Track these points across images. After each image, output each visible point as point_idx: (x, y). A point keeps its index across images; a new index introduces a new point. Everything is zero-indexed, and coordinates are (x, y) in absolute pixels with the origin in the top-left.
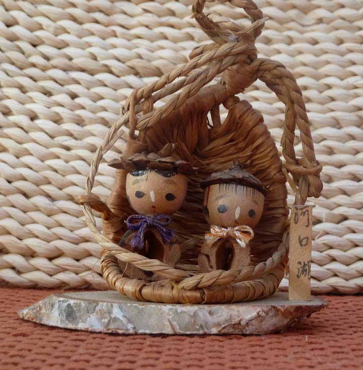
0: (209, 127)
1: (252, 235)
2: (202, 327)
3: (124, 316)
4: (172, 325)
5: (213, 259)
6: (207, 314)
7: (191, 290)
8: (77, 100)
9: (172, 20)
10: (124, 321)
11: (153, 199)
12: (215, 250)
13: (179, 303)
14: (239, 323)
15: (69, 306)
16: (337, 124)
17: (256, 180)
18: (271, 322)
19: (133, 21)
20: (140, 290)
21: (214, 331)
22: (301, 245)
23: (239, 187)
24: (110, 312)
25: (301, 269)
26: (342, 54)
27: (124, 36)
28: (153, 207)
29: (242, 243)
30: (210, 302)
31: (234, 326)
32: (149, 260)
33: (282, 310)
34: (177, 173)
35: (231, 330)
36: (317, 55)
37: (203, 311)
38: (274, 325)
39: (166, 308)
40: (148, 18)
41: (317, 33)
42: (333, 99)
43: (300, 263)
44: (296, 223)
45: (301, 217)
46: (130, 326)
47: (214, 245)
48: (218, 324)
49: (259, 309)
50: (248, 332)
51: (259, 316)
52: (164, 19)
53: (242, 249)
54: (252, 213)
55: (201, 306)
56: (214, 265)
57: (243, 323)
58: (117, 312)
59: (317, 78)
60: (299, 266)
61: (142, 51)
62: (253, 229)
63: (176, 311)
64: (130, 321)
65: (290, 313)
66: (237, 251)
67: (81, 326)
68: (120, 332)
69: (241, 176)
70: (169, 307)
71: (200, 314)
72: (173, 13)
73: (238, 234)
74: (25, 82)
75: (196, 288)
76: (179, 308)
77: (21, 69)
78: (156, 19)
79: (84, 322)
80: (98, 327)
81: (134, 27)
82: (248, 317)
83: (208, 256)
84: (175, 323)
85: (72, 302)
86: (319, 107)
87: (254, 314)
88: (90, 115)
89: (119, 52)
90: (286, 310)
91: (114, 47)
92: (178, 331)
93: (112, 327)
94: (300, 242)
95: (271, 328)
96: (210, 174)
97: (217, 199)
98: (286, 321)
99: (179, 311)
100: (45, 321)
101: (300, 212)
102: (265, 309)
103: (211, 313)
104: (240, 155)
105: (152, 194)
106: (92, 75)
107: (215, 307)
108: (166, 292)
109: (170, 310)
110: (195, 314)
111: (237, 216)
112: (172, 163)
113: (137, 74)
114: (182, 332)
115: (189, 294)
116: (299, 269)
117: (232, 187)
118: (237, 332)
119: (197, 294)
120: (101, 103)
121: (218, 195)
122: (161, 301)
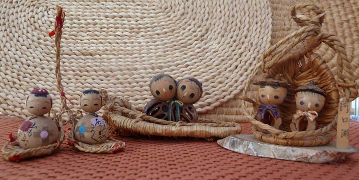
0: (300, 67)
1: (317, 115)
2: (288, 157)
3: (253, 148)
4: (274, 154)
5: (297, 125)
6: (291, 151)
7: (283, 139)
8: (65, 64)
9: (96, 37)
10: (253, 150)
11: (268, 98)
12: (298, 121)
13: (277, 144)
14: (307, 157)
15: (234, 141)
16: (145, 69)
17: (320, 90)
18: (323, 159)
19: (84, 38)
20: (261, 137)
21: (294, 159)
22: (344, 122)
23: (310, 93)
24: (248, 145)
25: (343, 133)
26: (148, 46)
27: (80, 43)
28: (269, 101)
29: (312, 118)
30: (292, 145)
31: (304, 158)
32: (264, 124)
33: (330, 153)
34: (280, 87)
35: (303, 160)
36: (140, 47)
37: (289, 150)
38: (325, 160)
39: (272, 146)
40: (89, 37)
41: (141, 40)
42: (144, 61)
43: (343, 130)
44: (341, 111)
45: (343, 108)
46: (255, 153)
47: (298, 119)
48: (296, 157)
49: (317, 151)
50: (312, 162)
51: (317, 154)
52: (93, 37)
53: (311, 122)
54: (317, 105)
55: (288, 147)
56: (298, 129)
57: (309, 157)
58: (251, 146)
59: (140, 54)
60: (342, 131)
61: (86, 48)
62: (318, 113)
63: (276, 148)
64: (255, 150)
65: (334, 155)
66: (309, 122)
67: (236, 150)
68: (251, 155)
69: (311, 88)
70: (273, 146)
71: (288, 151)
72: (96, 35)
73: (310, 115)
74: (49, 59)
75: (285, 138)
76: (277, 147)
77: (48, 55)
78: (91, 37)
79: (237, 148)
80: (242, 151)
81: (84, 40)
82: (311, 155)
83: (295, 124)
84: (275, 154)
85: (235, 139)
86: (139, 63)
87: (315, 154)
88: (68, 68)
89: (79, 48)
90: (332, 153)
91: (78, 46)
92: (277, 157)
93: (248, 152)
94: (343, 120)
95: (324, 161)
96: (298, 87)
97: (300, 98)
98: (332, 159)
99: (278, 148)
100: (224, 146)
101: (343, 106)
102: (321, 152)
103: (293, 151)
104: (315, 78)
105: (268, 96)
106: (70, 56)
107: (295, 148)
108: (272, 139)
109: (274, 147)
110: (285, 151)
111: (309, 107)
112: (277, 83)
113: (84, 55)
114: (279, 158)
115: (282, 141)
116: (342, 133)
117: (307, 93)
118: (306, 161)
119: (285, 141)
120: (72, 64)
121: (300, 96)
122: (270, 143)
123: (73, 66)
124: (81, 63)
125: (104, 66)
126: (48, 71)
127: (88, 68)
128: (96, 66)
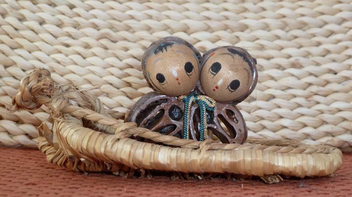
123: (95, 17)
124: (112, 8)
125: (168, 17)
126: (35, 25)
127: (131, 23)
128: (150, 17)
